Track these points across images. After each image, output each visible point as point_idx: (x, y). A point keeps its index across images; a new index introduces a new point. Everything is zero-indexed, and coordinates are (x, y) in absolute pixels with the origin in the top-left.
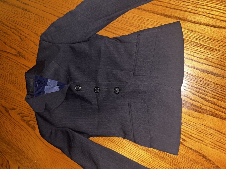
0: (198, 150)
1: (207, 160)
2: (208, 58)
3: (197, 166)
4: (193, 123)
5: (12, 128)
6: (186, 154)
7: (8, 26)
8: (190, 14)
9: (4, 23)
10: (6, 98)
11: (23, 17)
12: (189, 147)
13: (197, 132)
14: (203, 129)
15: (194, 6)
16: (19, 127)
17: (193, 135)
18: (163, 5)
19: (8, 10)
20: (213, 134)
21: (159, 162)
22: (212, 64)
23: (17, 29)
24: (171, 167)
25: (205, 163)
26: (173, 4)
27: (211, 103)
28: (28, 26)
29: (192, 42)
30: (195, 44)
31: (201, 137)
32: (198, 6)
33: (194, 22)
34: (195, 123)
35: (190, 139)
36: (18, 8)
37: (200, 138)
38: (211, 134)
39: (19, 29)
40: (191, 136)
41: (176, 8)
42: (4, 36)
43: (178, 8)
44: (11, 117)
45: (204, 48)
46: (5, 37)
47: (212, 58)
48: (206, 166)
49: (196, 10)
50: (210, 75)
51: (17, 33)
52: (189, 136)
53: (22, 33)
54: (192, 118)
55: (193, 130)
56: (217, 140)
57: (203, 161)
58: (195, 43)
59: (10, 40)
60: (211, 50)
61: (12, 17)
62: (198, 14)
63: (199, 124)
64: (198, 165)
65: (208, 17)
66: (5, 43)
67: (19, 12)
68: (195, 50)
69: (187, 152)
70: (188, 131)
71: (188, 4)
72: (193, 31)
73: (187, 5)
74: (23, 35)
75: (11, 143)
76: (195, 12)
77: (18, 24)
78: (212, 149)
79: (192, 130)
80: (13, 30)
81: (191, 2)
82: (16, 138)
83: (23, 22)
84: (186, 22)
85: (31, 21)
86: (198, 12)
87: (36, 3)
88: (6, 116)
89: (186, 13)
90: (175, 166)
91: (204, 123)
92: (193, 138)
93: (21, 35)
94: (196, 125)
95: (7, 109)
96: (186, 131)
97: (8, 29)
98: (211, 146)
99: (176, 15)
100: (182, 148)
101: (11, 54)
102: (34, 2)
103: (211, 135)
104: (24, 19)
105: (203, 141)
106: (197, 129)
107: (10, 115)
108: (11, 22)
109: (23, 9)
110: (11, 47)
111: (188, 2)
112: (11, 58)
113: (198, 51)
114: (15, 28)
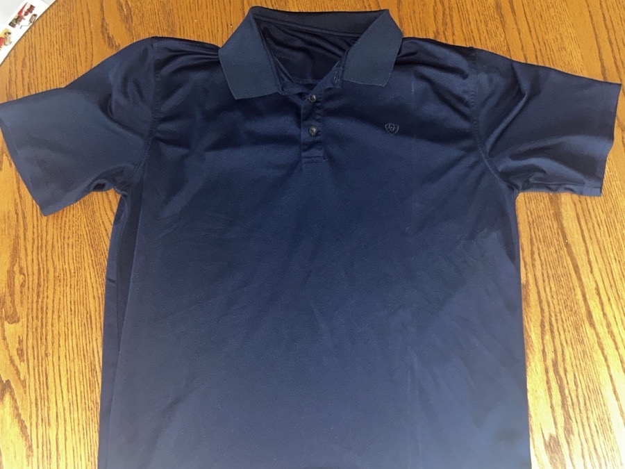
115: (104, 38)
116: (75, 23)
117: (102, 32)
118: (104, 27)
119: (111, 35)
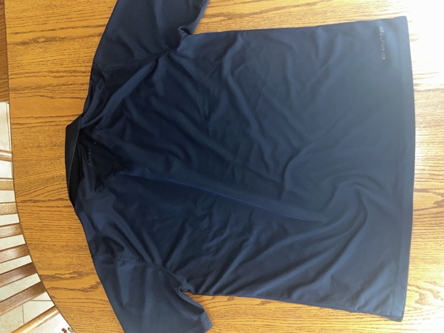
115: (91, 291)
116: (80, 308)
117: (87, 292)
118: (84, 290)
119: (90, 287)
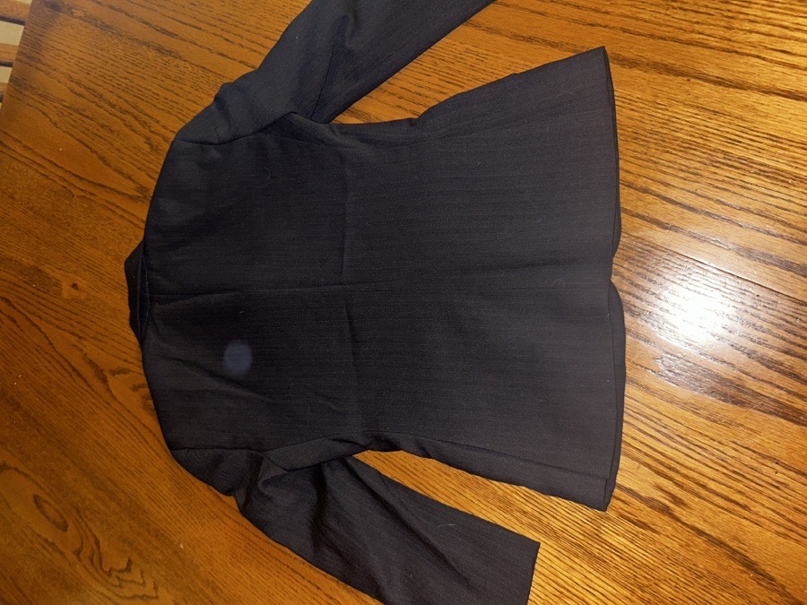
0: (727, 540)
1: (760, 577)
2: (769, 207)
3: (722, 596)
4: (711, 443)
5: (114, 432)
6: (683, 552)
7: (113, 106)
8: (707, 52)
9: (101, 96)
10: (99, 337)
11: (160, 77)
12: (693, 528)
13: (724, 474)
14: (746, 466)
15: (723, 23)
16: (134, 431)
17: (712, 485)
18: (612, 24)
19: (115, 53)
20: (786, 485)
21: (588, 575)
22: (785, 231)
23: (142, 115)
24: (627, 593)
25: (750, 588)
26: (646, 21)
27: (780, 371)
28: (174, 104)
29: (714, 151)
30: (725, 158)
31: (740, 492)
32: (736, 24)
33: (719, 82)
34: (720, 443)
35: (700, 497)
36: (144, 47)
37: (737, 497)
38: (778, 482)
39: (146, 114)
40: (704, 486)
41: (657, 33)
42: (101, 137)
43: (664, 31)
44: (113, 396)
45: (755, 173)
46: (105, 140)
47: (786, 210)
48: (755, 600)
49: (730, 40)
50: (777, 268)
51: (139, 127)
52: (694, 486)
53: (156, 127)
54: (706, 422)
55: (711, 465)
56: (797, 506)
57: (747, 581)
58: (722, 156)
59: (118, 149)
60: (783, 181)
61: (127, 75)
62: (737, 52)
63: (734, 446)
64: (725, 594)
65: (771, 61)
66: (102, 158)
67: (148, 60)
68: (723, 181)
69: (688, 545)
70: (691, 469)
71: (702, 18)
72: (716, 113)
73: (697, 23)
74: (158, 134)
75: (109, 483)
76: (725, 45)
77: (144, 98)
78: (781, 540)
79: (707, 465)
80: (128, 117)
81: (712, 12)
82: (125, 465)
83: (159, 92)
84: (692, 80)
85: (184, 87)
86: (736, 46)
87: (200, 29)
88: (96, 393)
89: (693, 49)
90: (643, 591)
91: (749, 443)
92: (711, 495)
93: (152, 132)
94: (721, 449)
95: (102, 370)
96: (686, 467)
97: (114, 115)
98: (776, 528)
99: (658, 59)
100: (670, 528)
101: (119, 193)
102: (195, 27)
103: (777, 488)
104: (161, 83)
105: (745, 507)
106: (723, 463)
107: (108, 390)
108: (123, 90)
109: (160, 50)
110: (121, 173)
111: (701, 13)
112: (118, 207)
113: (733, 184)
114: (134, 111)
